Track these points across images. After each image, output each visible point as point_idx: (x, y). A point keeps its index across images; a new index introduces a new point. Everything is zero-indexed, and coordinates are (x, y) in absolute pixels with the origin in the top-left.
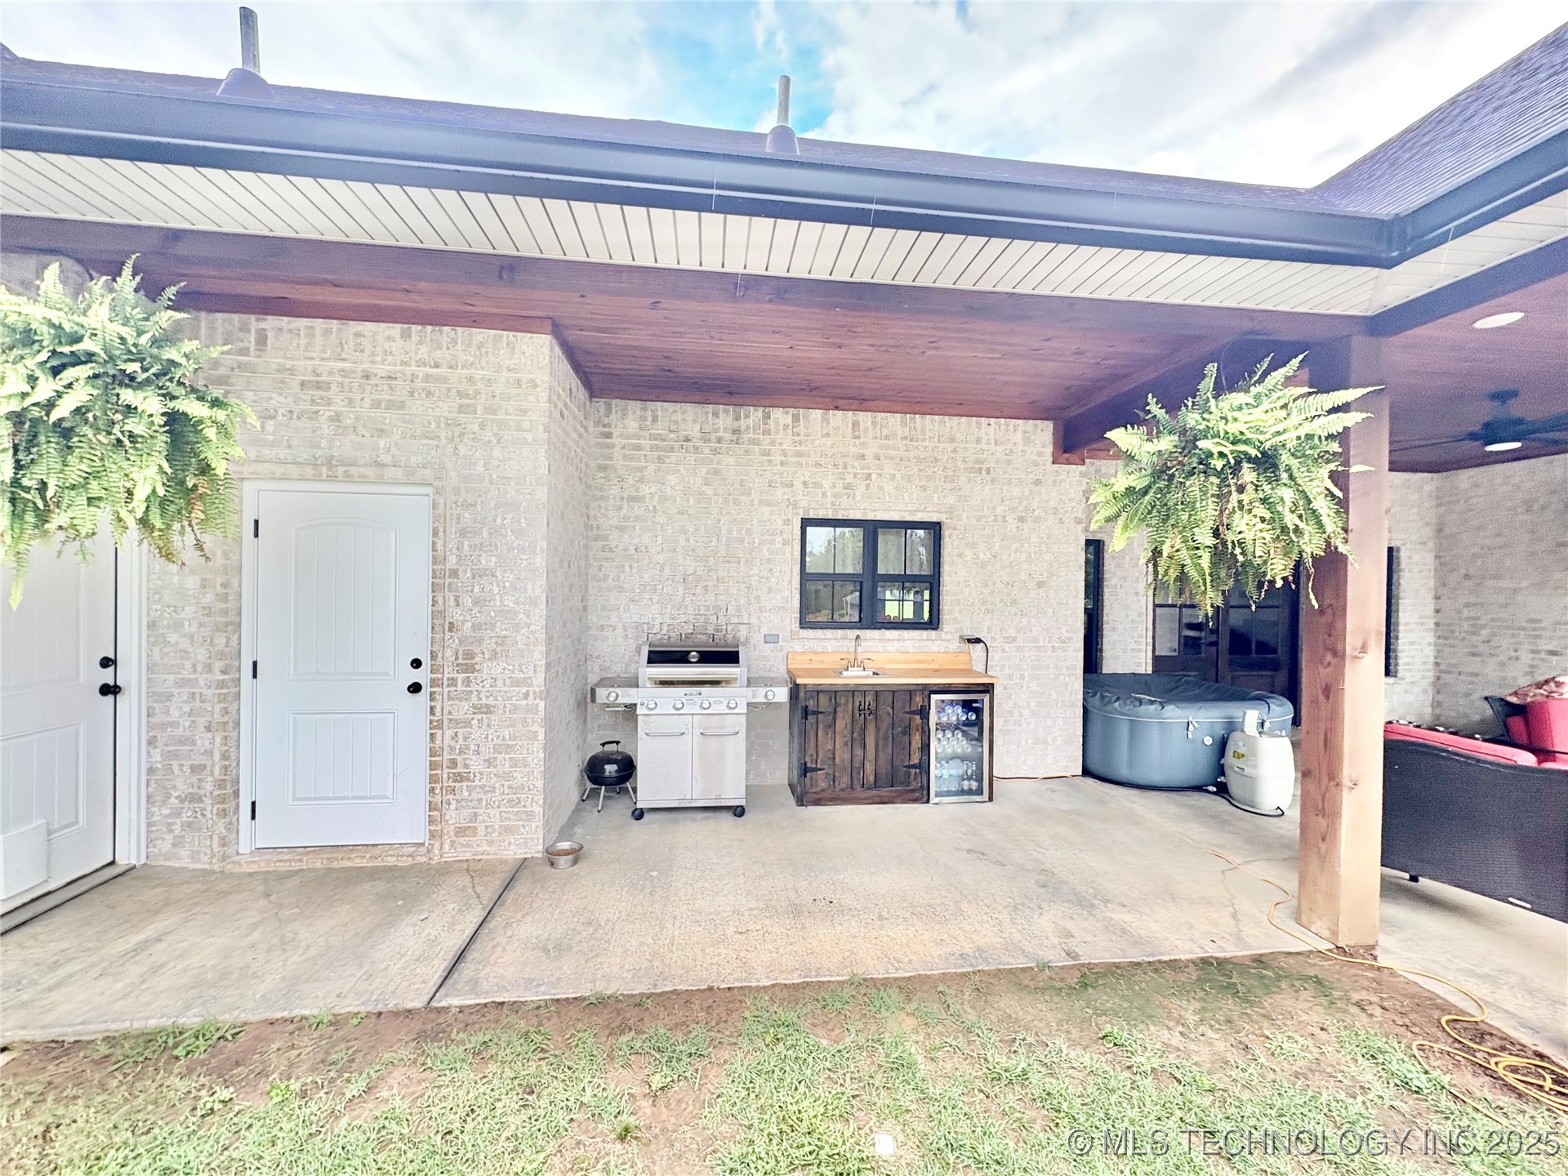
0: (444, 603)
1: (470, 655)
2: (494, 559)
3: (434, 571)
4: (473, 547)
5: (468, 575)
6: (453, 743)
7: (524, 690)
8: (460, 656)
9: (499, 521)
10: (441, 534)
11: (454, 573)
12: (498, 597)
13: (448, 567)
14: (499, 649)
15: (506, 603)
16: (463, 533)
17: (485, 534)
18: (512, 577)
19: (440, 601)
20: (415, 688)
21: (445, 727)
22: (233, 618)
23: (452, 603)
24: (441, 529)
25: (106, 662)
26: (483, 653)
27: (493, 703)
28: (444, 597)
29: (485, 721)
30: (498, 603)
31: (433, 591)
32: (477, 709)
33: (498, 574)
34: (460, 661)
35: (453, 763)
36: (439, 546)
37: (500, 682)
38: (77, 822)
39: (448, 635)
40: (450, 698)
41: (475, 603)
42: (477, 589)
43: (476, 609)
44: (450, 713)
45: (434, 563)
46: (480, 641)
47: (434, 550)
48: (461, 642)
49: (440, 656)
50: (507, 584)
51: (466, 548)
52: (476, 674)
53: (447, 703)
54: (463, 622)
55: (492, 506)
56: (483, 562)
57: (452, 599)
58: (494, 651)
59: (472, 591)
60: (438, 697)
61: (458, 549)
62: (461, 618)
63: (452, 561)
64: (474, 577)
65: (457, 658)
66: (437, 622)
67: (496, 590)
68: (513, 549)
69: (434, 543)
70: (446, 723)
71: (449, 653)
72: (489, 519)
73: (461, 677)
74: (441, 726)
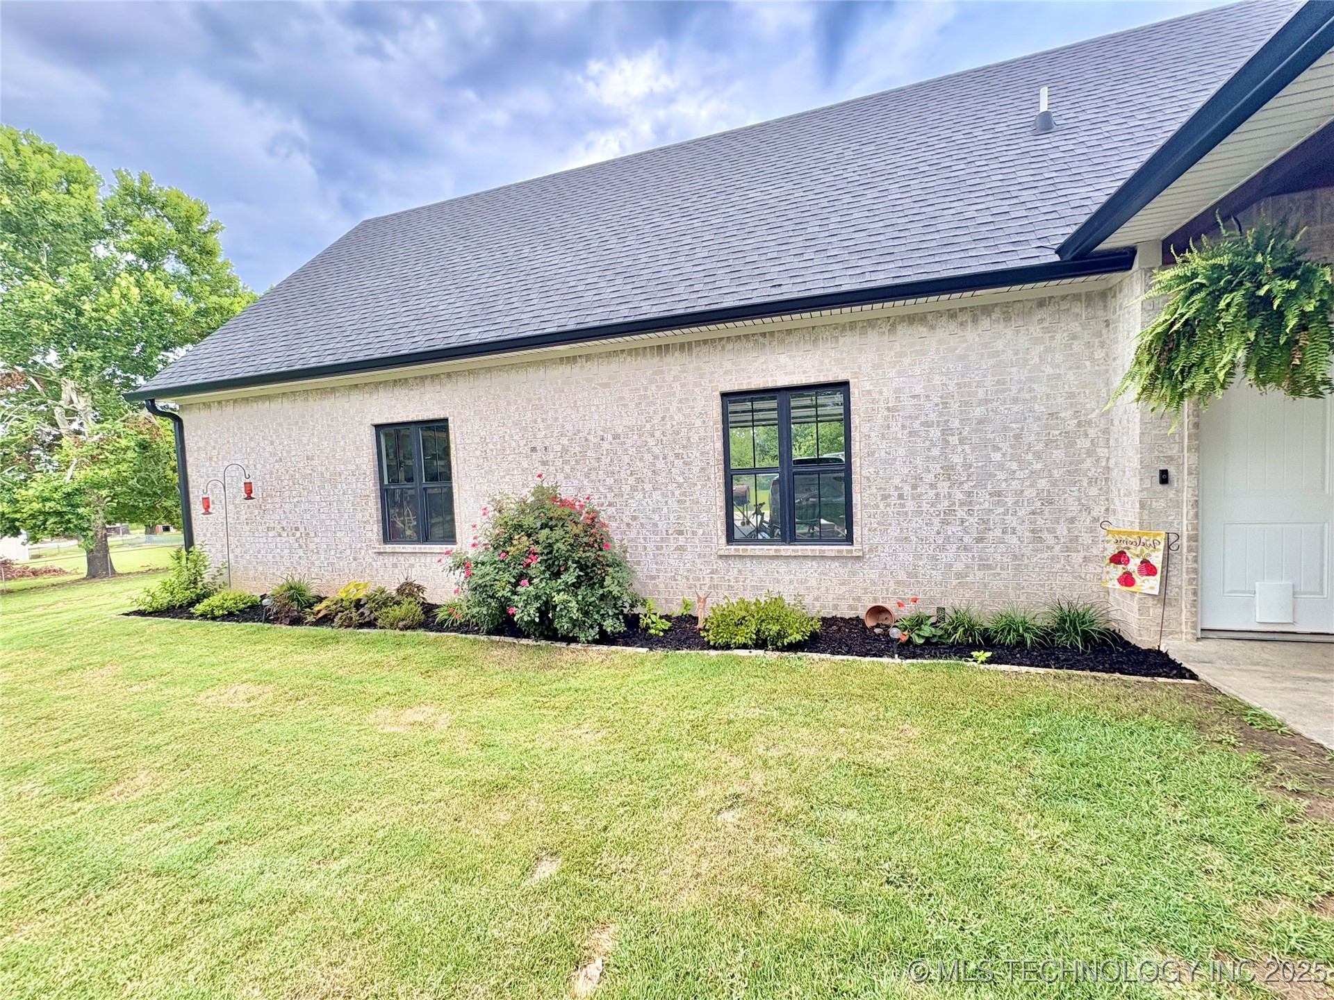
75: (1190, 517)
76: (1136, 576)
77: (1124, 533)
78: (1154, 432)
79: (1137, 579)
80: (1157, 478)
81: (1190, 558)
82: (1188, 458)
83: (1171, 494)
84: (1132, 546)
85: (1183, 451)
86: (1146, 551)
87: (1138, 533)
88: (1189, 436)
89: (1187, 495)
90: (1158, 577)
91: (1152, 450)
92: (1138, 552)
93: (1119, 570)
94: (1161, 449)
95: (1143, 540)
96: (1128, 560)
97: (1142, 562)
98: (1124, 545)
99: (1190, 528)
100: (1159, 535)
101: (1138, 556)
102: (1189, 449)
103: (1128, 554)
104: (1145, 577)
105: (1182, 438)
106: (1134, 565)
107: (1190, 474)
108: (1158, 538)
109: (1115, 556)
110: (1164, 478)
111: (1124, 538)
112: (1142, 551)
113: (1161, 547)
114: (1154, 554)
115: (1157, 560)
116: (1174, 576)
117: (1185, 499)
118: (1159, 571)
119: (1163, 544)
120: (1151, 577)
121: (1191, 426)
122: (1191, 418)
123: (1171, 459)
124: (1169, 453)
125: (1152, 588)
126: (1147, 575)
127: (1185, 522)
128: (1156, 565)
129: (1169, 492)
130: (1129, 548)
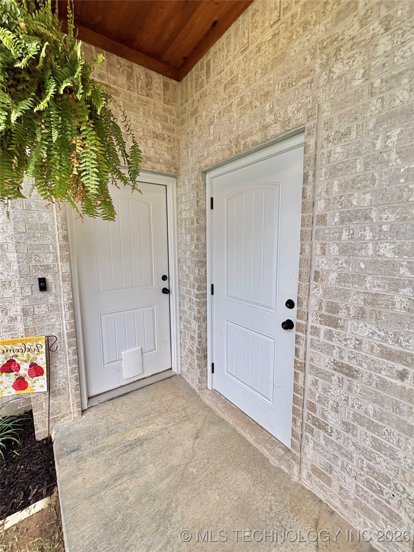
0: (311, 251)
1: (334, 308)
2: (368, 197)
3: (303, 219)
4: (343, 186)
5: (336, 220)
6: (313, 389)
7: (400, 367)
8: (324, 308)
9: (379, 144)
10: (310, 178)
11: (322, 219)
12: (370, 245)
13: (316, 213)
14: (368, 308)
15: (382, 251)
16: (334, 171)
17: (359, 167)
18: (392, 218)
19: (307, 250)
20: (288, 325)
21: (307, 371)
22: (202, 259)
23: (318, 251)
24: (311, 173)
25: (164, 278)
26: (348, 309)
27: (357, 367)
28: (311, 246)
29: (346, 384)
30: (371, 252)
31: (302, 240)
32: (339, 367)
33: (373, 215)
34: (323, 312)
35: (312, 407)
36: (309, 193)
37: (366, 347)
38: (155, 350)
39: (313, 284)
40: (312, 346)
41: (343, 251)
42: (345, 236)
43: (343, 259)
44: (312, 359)
45: (304, 210)
46: (345, 295)
47: (304, 197)
48: (325, 293)
49: (305, 303)
50: (385, 228)
51: (336, 189)
52: (339, 330)
53: (309, 350)
54: (329, 272)
55: (371, 125)
56: (355, 203)
57: (319, 247)
58: (362, 309)
59: (340, 238)
60: (302, 342)
61: (327, 192)
62: (327, 268)
63: (321, 205)
64: (342, 221)
65: (320, 309)
66: (304, 270)
67: (369, 235)
68: (398, 178)
69: (304, 190)
70: (307, 367)
71: (313, 302)
72: (366, 145)
73: (323, 328)
74: (304, 369)
75: (67, 318)
76: (28, 379)
77: (9, 343)
78: (29, 242)
79: (29, 382)
80: (36, 286)
81: (71, 352)
82: (62, 267)
83: (51, 299)
84: (19, 354)
85: (57, 262)
86: (32, 356)
87: (21, 341)
88: (60, 247)
89: (64, 300)
90: (45, 376)
91: (28, 258)
92: (25, 358)
93: (11, 378)
94: (38, 258)
95: (27, 346)
96: (19, 367)
97: (30, 366)
98: (12, 354)
99: (68, 328)
100: (40, 339)
101: (26, 361)
102: (62, 259)
103: (17, 361)
104: (35, 378)
105: (55, 249)
106: (24, 370)
107: (64, 281)
108: (40, 342)
109: (4, 366)
110: (43, 284)
111: (9, 347)
112: (28, 356)
113: (43, 350)
114: (39, 357)
115: (41, 362)
116: (60, 369)
117: (63, 303)
118: (45, 371)
119: (44, 347)
120: (40, 377)
121: (61, 239)
122: (60, 230)
123: (47, 268)
124: (46, 262)
125: (42, 386)
126: (37, 376)
127: (64, 322)
128: (42, 366)
129: (50, 298)
130: (17, 356)
